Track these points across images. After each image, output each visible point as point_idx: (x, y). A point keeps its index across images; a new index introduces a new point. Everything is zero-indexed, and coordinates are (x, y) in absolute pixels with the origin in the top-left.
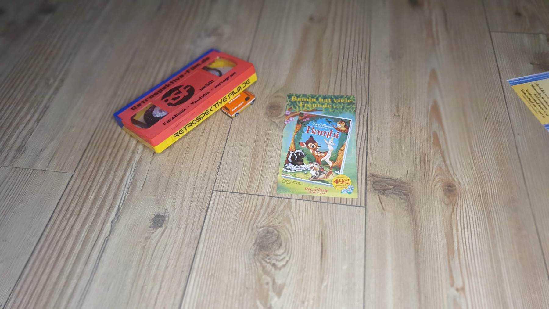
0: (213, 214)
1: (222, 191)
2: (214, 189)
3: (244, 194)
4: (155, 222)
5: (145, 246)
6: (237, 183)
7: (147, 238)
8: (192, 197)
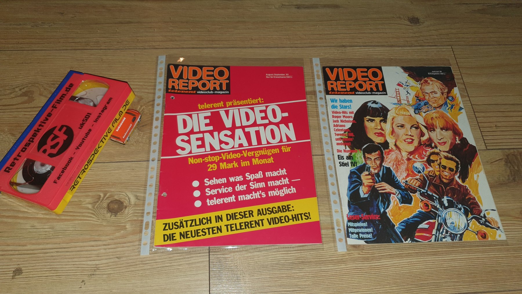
0: (433, 50)
1: (453, 52)
2: (452, 47)
3: (458, 66)
4: (412, 19)
5: (394, 18)
6: (464, 60)
7: (400, 18)
8: (440, 35)
